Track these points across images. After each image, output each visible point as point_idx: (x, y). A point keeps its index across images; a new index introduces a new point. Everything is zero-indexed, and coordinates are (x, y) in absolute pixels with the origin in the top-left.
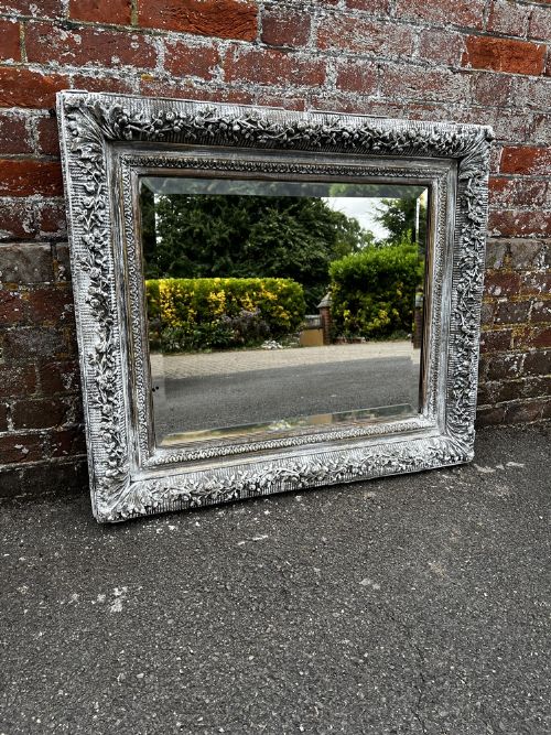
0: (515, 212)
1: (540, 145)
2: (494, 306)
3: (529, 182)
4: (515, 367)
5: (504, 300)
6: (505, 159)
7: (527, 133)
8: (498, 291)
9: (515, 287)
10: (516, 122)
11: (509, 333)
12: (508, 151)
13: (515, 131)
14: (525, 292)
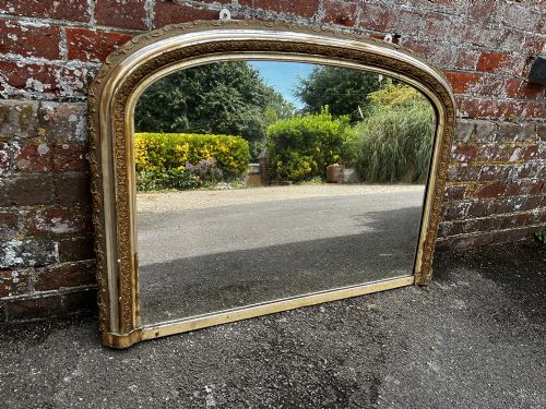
0: (480, 100)
1: (505, 52)
2: (459, 169)
3: (493, 79)
4: (462, 212)
5: (465, 165)
6: (481, 61)
7: (499, 43)
8: (463, 159)
9: (474, 155)
10: (493, 34)
11: (464, 188)
12: (484, 54)
13: (492, 40)
14: (479, 160)
